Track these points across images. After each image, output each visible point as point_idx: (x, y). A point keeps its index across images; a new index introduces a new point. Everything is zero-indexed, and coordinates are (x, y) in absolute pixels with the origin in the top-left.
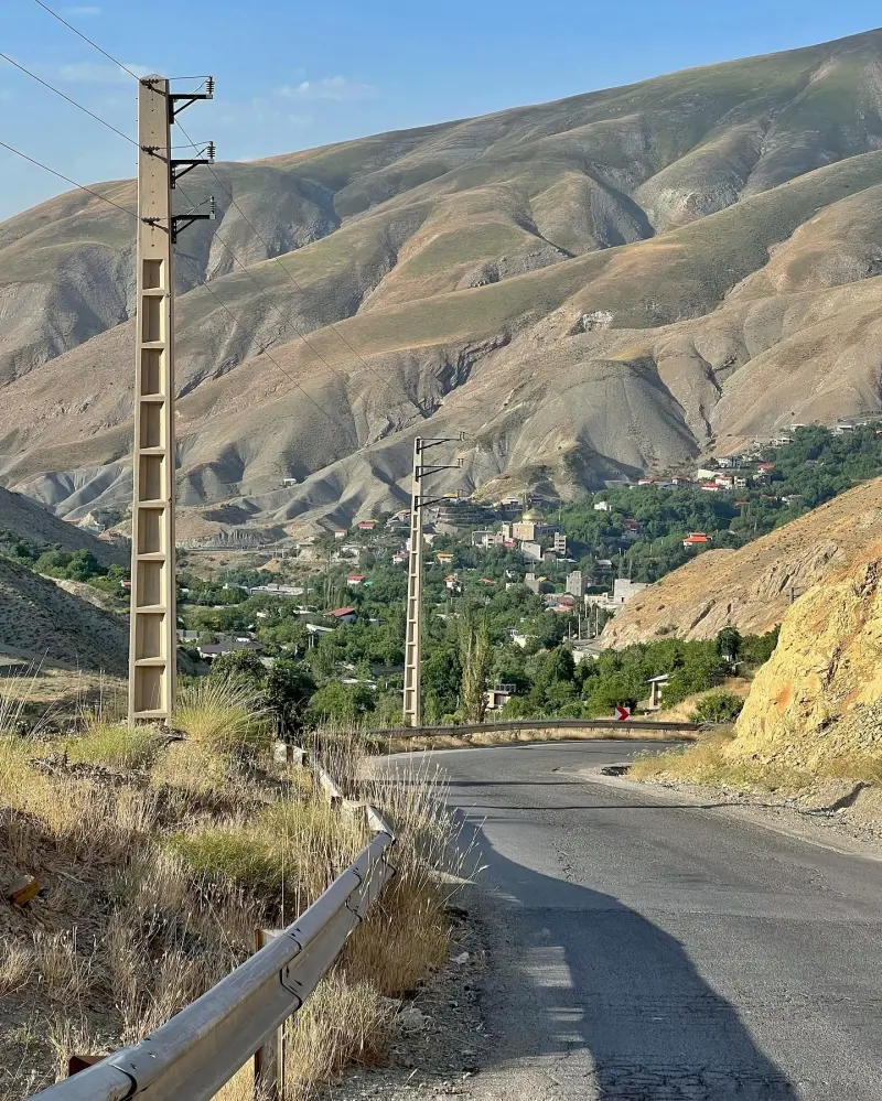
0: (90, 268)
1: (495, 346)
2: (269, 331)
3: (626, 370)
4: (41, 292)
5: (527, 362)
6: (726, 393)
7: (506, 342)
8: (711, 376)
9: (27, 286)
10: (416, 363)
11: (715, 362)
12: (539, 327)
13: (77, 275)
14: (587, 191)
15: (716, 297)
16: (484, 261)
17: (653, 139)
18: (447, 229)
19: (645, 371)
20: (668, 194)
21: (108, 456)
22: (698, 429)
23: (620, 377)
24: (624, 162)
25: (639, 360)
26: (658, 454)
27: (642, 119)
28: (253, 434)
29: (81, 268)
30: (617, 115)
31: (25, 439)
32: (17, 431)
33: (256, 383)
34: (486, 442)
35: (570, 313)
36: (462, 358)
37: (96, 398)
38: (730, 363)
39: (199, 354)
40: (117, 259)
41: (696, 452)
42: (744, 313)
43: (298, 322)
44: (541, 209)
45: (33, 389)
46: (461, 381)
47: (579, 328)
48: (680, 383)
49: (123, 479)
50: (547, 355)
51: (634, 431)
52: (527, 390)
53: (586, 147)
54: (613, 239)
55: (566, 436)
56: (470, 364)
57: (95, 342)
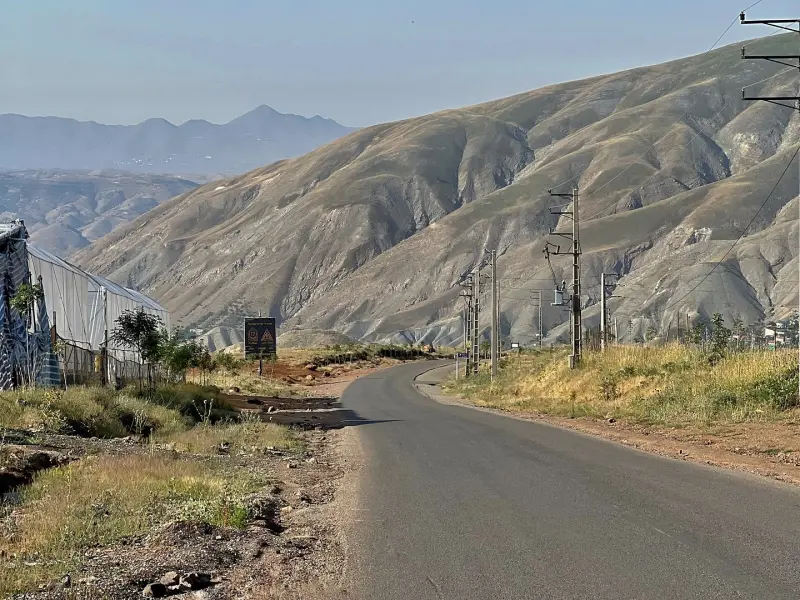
0: (390, 193)
1: (645, 249)
2: (509, 237)
3: (721, 268)
4: (365, 211)
5: (665, 260)
6: (779, 280)
7: (651, 246)
8: (770, 270)
9: (355, 207)
10: (600, 261)
11: (772, 261)
12: (669, 236)
13: (383, 198)
14: (688, 137)
15: (770, 217)
16: (631, 190)
17: (727, 97)
18: (607, 167)
19: (732, 267)
20: (739, 136)
21: (428, 318)
22: (764, 301)
23: (719, 273)
24: (710, 114)
25: (729, 261)
26: (742, 318)
27: (720, 82)
28: (514, 306)
29: (386, 193)
30: (703, 78)
31: (373, 306)
32: (367, 301)
33: (507, 272)
34: (647, 312)
35: (686, 229)
36: (626, 257)
37: (412, 280)
38: (781, 262)
39: (470, 252)
40: (405, 186)
41: (763, 317)
42: (788, 229)
43: (525, 231)
44: (661, 150)
45: (373, 274)
46: (627, 271)
47: (692, 240)
48: (752, 274)
49: (443, 335)
50: (677, 256)
51: (728, 305)
52: (667, 281)
53: (685, 105)
54: (708, 178)
55: (692, 310)
56: (631, 261)
57: (404, 244)
